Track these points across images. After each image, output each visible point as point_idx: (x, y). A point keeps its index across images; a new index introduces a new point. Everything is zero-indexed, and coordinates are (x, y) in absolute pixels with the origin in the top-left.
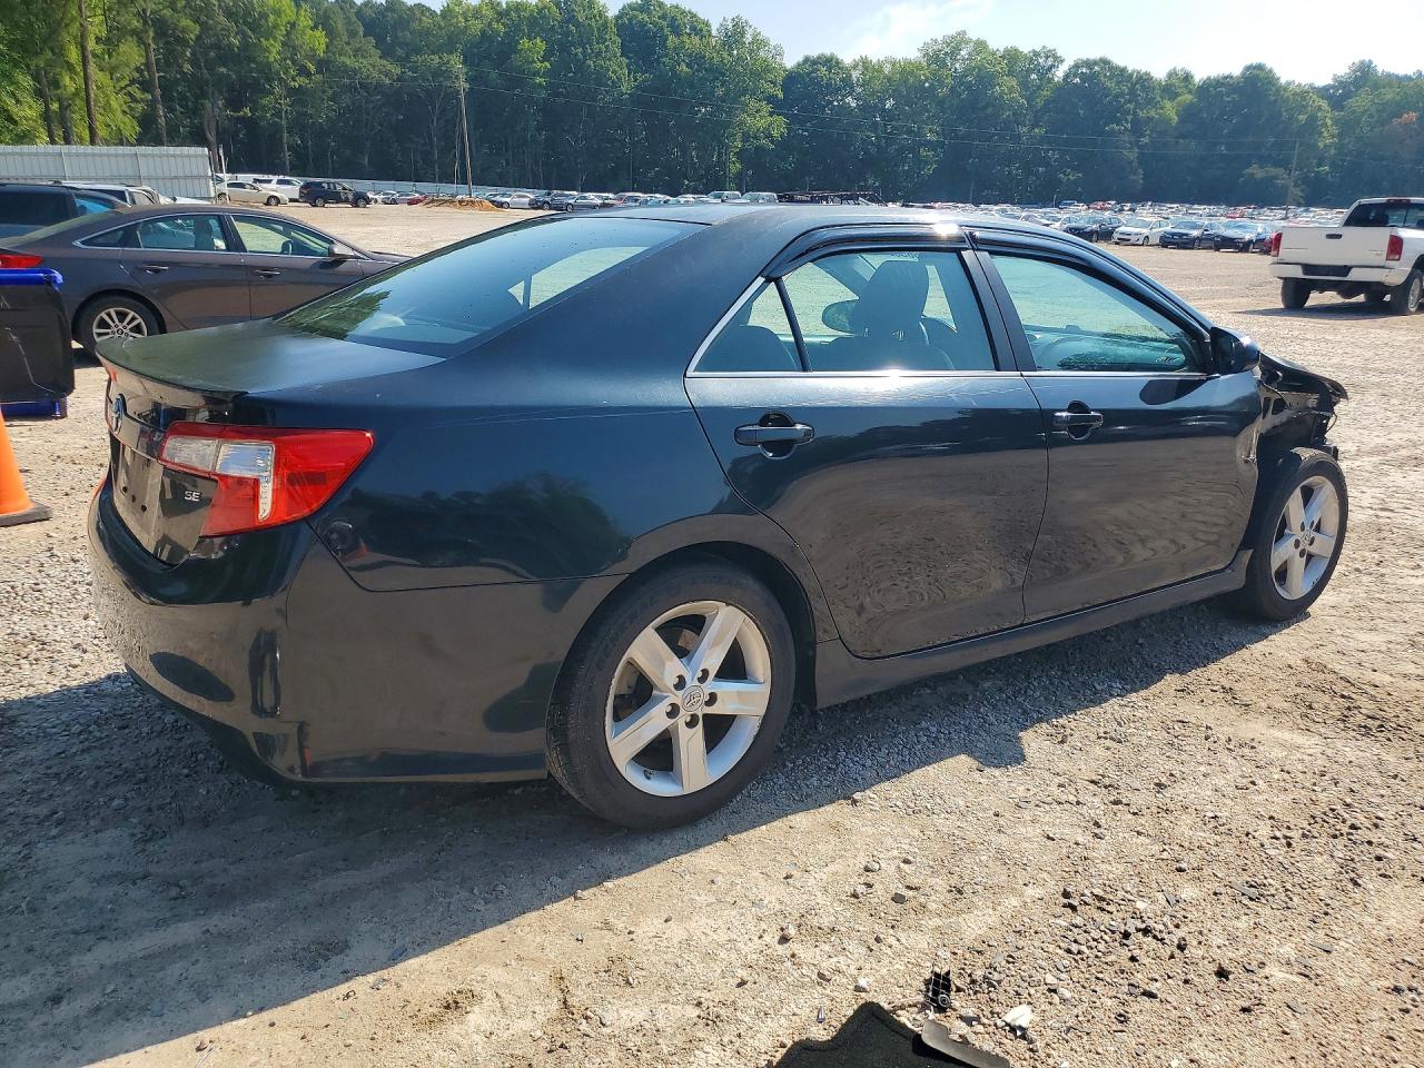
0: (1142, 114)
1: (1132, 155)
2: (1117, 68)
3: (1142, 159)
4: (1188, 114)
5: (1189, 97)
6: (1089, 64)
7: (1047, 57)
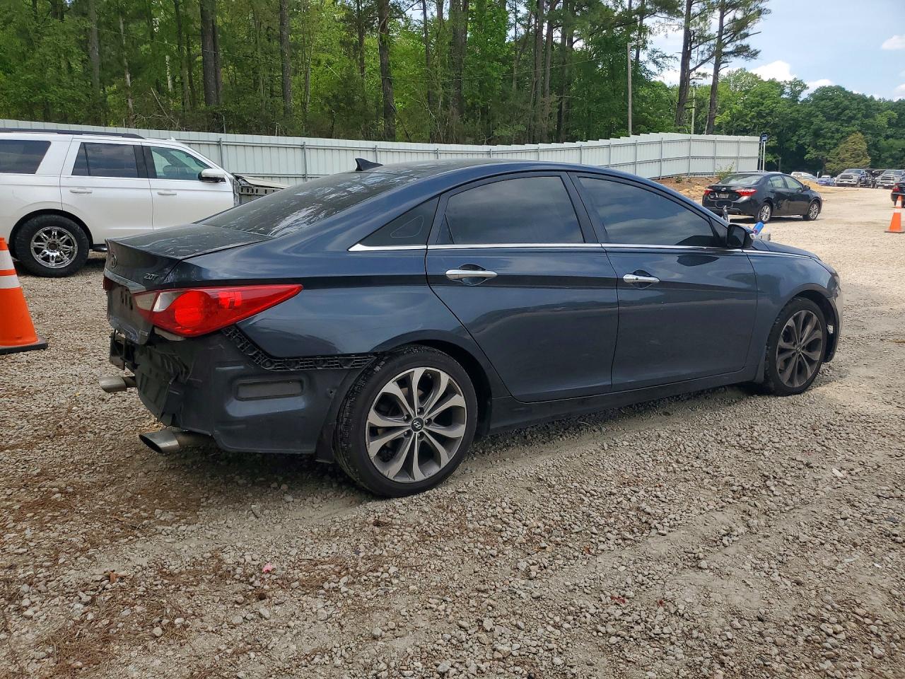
0: (866, 121)
1: (864, 147)
2: (846, 92)
3: (868, 150)
4: (890, 124)
5: (890, 112)
6: (830, 89)
7: (795, 86)
